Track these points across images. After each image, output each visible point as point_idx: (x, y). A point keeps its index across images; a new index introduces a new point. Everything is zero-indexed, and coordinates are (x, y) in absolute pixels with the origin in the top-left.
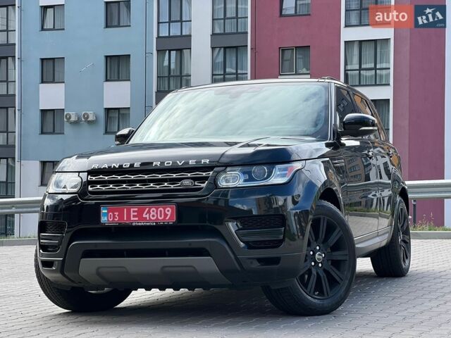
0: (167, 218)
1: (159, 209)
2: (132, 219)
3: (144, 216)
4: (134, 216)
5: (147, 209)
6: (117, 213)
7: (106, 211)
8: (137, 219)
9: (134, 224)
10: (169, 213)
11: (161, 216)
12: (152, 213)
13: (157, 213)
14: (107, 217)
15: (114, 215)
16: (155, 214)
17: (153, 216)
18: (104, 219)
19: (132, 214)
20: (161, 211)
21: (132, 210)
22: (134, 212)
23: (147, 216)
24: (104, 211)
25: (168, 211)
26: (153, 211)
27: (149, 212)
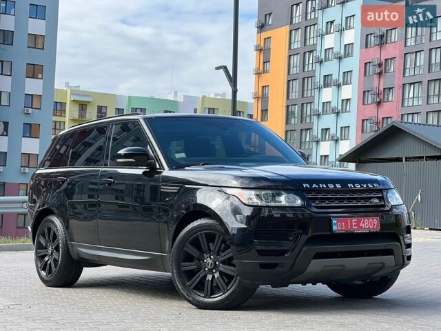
0: (375, 227)
1: (370, 220)
2: (353, 228)
3: (361, 225)
4: (355, 226)
5: (362, 220)
6: (343, 223)
7: (336, 222)
8: (357, 227)
9: (355, 232)
10: (376, 224)
11: (371, 225)
13: (369, 223)
14: (337, 226)
15: (342, 225)
16: (367, 224)
17: (367, 226)
18: (335, 228)
19: (354, 224)
20: (371, 222)
21: (353, 221)
22: (355, 222)
23: (363, 225)
24: (334, 222)
25: (375, 221)
26: (366, 222)
27: (364, 223)
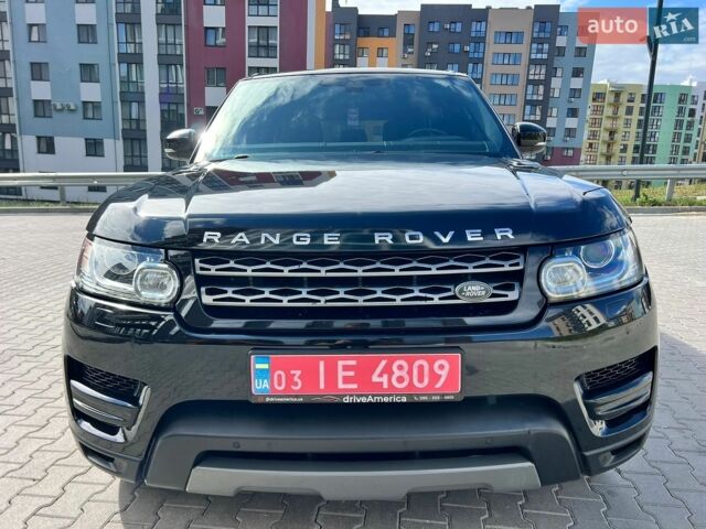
0: (438, 385)
1: (417, 363)
2: (341, 385)
3: (375, 378)
4: (346, 380)
5: (383, 363)
6: (298, 373)
7: (266, 366)
8: (355, 386)
9: (347, 400)
10: (444, 374)
11: (421, 380)
12: (397, 373)
13: (410, 373)
14: (270, 380)
15: (290, 377)
16: (404, 374)
17: (400, 379)
18: (260, 387)
19: (341, 374)
20: (421, 368)
21: (341, 363)
22: (346, 368)
23: (384, 379)
24: (259, 366)
25: (441, 367)
26: (400, 368)
27: (388, 370)
